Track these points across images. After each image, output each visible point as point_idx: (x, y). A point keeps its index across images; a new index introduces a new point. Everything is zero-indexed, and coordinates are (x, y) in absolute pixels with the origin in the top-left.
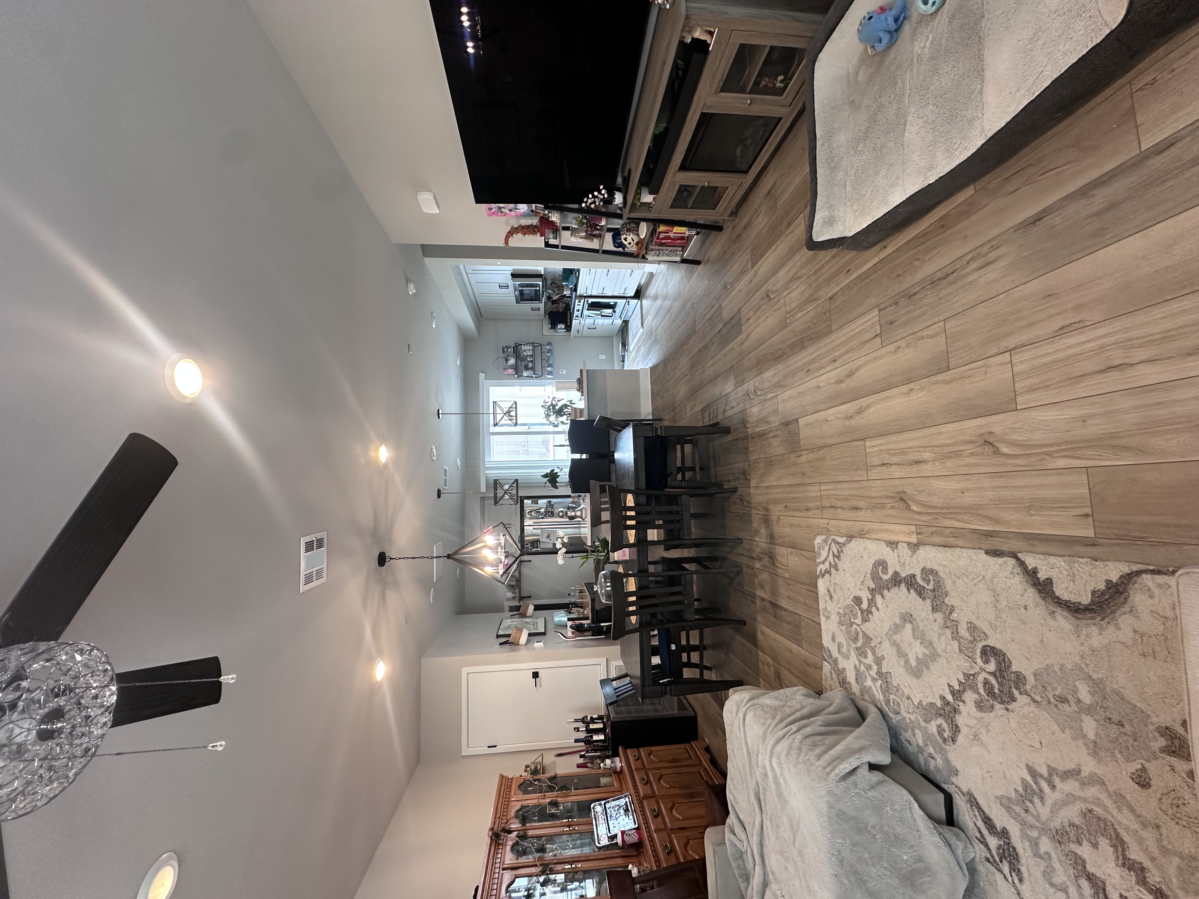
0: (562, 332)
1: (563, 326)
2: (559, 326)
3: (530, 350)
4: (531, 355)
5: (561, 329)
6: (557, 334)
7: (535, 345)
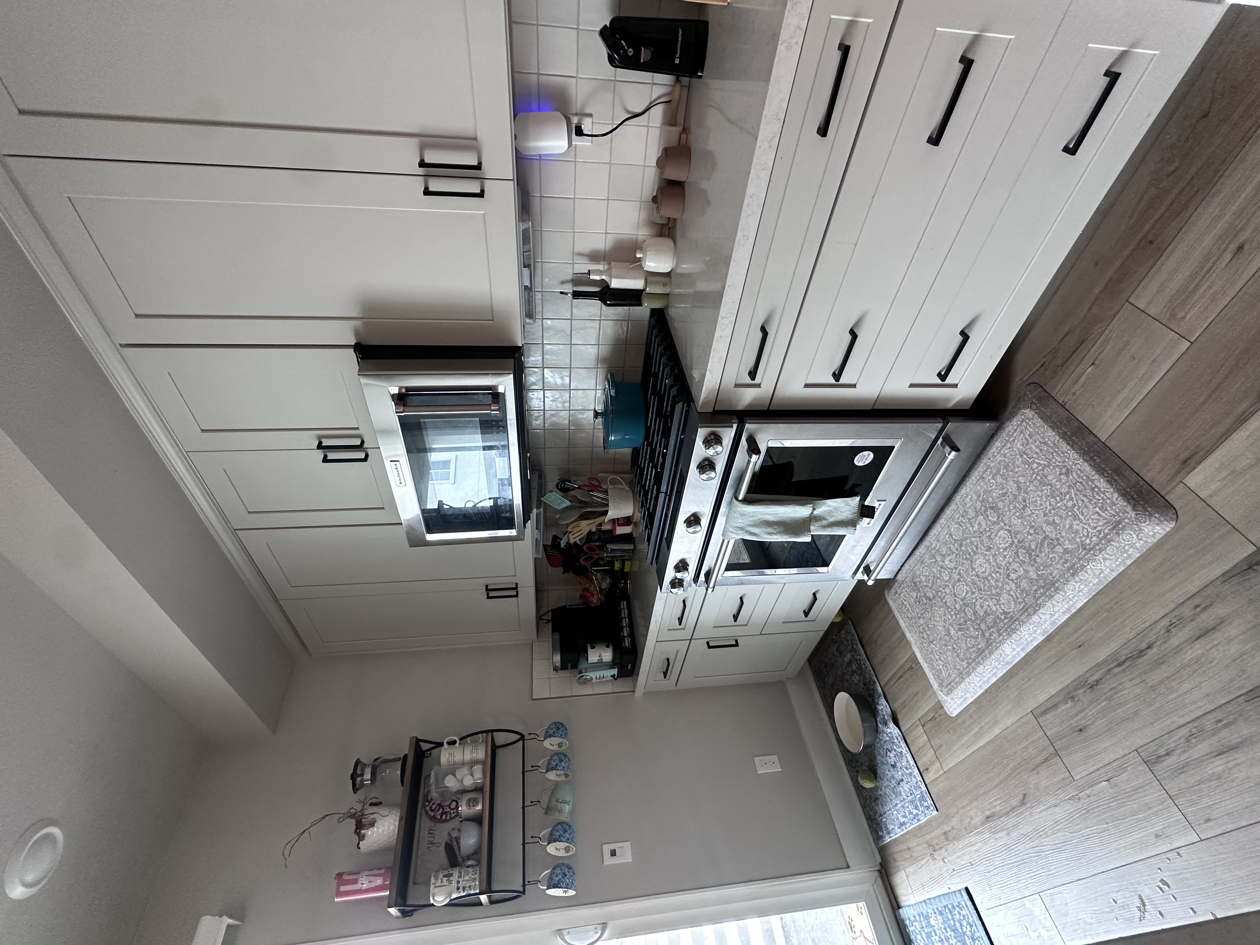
0: (602, 681)
1: (607, 655)
2: (593, 656)
3: (473, 763)
4: (478, 789)
5: (600, 665)
6: (587, 690)
7: (501, 738)
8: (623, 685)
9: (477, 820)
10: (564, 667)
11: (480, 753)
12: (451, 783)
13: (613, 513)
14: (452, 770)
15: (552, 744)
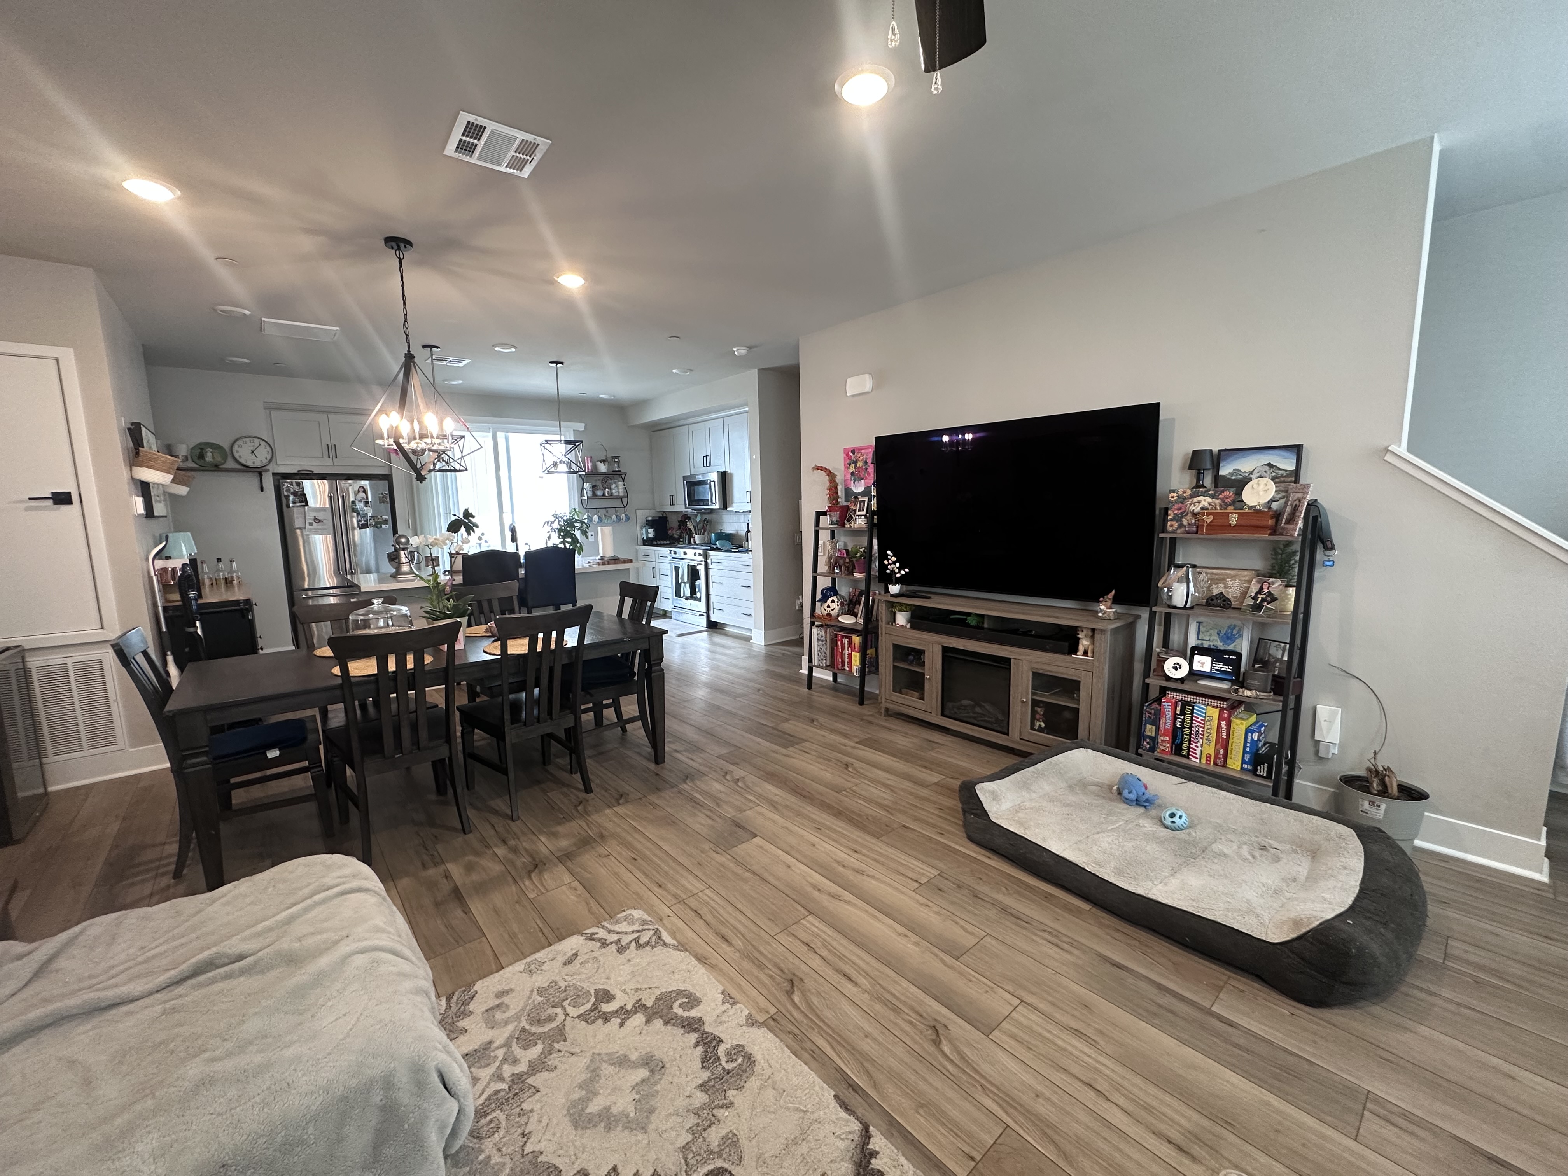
0: (642, 534)
3: (618, 492)
4: (611, 495)
6: (639, 528)
7: (625, 500)
8: (640, 541)
9: (604, 495)
10: (647, 521)
11: (621, 494)
12: (614, 486)
13: (696, 536)
14: (617, 486)
15: (623, 516)
